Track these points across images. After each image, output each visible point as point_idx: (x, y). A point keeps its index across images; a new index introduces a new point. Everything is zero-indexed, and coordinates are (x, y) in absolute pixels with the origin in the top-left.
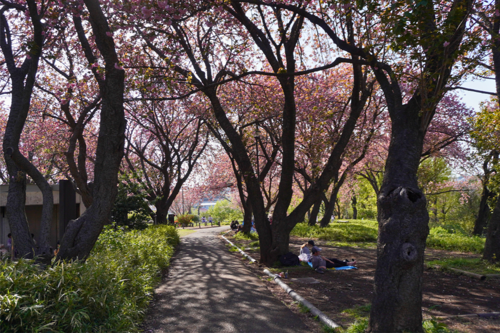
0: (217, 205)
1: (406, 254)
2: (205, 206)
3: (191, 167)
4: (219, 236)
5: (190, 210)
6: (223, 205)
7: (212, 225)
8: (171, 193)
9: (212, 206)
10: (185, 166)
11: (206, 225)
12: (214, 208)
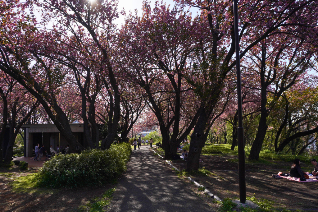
0: (151, 133)
1: (195, 150)
2: (144, 134)
3: (137, 116)
4: (150, 150)
5: (136, 136)
6: (154, 134)
7: (147, 144)
8: (128, 128)
9: (148, 134)
10: (135, 114)
11: (144, 144)
12: (149, 135)
